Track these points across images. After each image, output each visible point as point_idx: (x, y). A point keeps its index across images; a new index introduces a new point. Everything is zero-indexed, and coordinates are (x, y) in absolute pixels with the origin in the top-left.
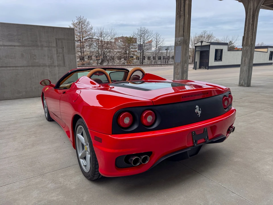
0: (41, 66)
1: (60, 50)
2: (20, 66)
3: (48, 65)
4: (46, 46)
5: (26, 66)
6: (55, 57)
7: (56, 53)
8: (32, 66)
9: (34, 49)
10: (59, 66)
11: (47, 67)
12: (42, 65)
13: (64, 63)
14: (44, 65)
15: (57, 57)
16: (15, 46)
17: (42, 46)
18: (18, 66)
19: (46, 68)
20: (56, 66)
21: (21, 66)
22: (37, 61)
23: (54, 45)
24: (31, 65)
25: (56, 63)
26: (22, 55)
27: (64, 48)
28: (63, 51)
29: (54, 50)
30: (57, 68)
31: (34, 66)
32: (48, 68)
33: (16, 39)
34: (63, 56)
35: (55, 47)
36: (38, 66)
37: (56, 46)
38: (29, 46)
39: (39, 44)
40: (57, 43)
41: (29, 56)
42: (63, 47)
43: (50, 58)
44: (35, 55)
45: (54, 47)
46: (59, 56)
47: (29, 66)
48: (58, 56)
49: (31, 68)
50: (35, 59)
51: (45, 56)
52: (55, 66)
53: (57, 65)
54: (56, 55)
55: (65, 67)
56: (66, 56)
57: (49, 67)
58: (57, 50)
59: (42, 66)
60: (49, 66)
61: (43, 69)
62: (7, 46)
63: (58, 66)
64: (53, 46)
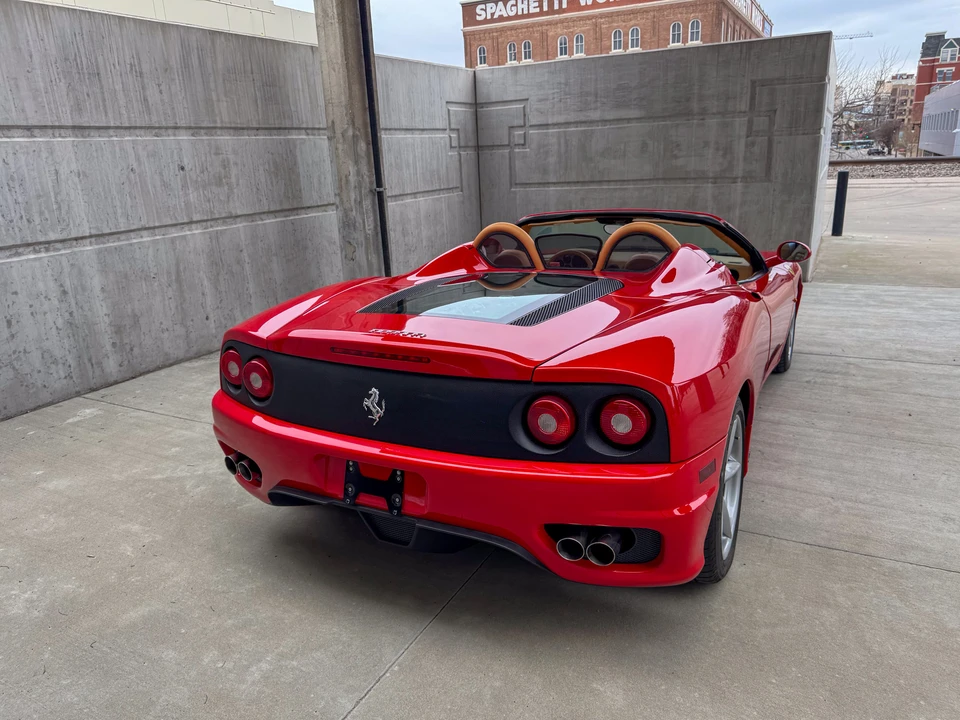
0: (690, 179)
1: (761, 122)
2: (633, 180)
3: (711, 175)
4: (715, 110)
5: (650, 180)
6: (740, 148)
7: (743, 132)
8: (663, 179)
9: (678, 125)
10: (748, 178)
11: (708, 183)
12: (693, 175)
13: (769, 168)
14: (702, 177)
15: (747, 146)
16: (629, 120)
17: (703, 112)
18: (628, 181)
19: (705, 185)
20: (737, 178)
21: (637, 180)
22: (680, 162)
23: (744, 106)
24: (661, 177)
25: (739, 171)
26: (644, 146)
27: (778, 112)
28: (772, 122)
29: (740, 125)
30: (739, 185)
31: (670, 179)
32: (710, 185)
33: (635, 100)
34: (770, 143)
35: (745, 112)
36: (680, 179)
37: (747, 109)
38: (664, 118)
39: (695, 106)
40: (753, 98)
41: (662, 147)
42: (775, 111)
43: (721, 153)
44: (678, 145)
45: (741, 112)
46: (753, 144)
47: (658, 179)
48: (750, 145)
49: (661, 184)
50: (676, 157)
51: (706, 144)
52: (734, 180)
53: (740, 175)
54: (743, 141)
55: (770, 181)
56: (780, 142)
57: (715, 183)
58: (750, 123)
59: (695, 179)
60: (715, 180)
61: (696, 187)
62: (609, 121)
63: (743, 177)
64: (738, 110)
